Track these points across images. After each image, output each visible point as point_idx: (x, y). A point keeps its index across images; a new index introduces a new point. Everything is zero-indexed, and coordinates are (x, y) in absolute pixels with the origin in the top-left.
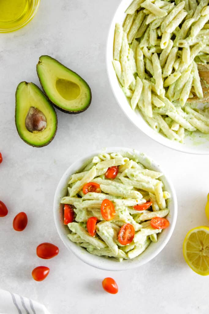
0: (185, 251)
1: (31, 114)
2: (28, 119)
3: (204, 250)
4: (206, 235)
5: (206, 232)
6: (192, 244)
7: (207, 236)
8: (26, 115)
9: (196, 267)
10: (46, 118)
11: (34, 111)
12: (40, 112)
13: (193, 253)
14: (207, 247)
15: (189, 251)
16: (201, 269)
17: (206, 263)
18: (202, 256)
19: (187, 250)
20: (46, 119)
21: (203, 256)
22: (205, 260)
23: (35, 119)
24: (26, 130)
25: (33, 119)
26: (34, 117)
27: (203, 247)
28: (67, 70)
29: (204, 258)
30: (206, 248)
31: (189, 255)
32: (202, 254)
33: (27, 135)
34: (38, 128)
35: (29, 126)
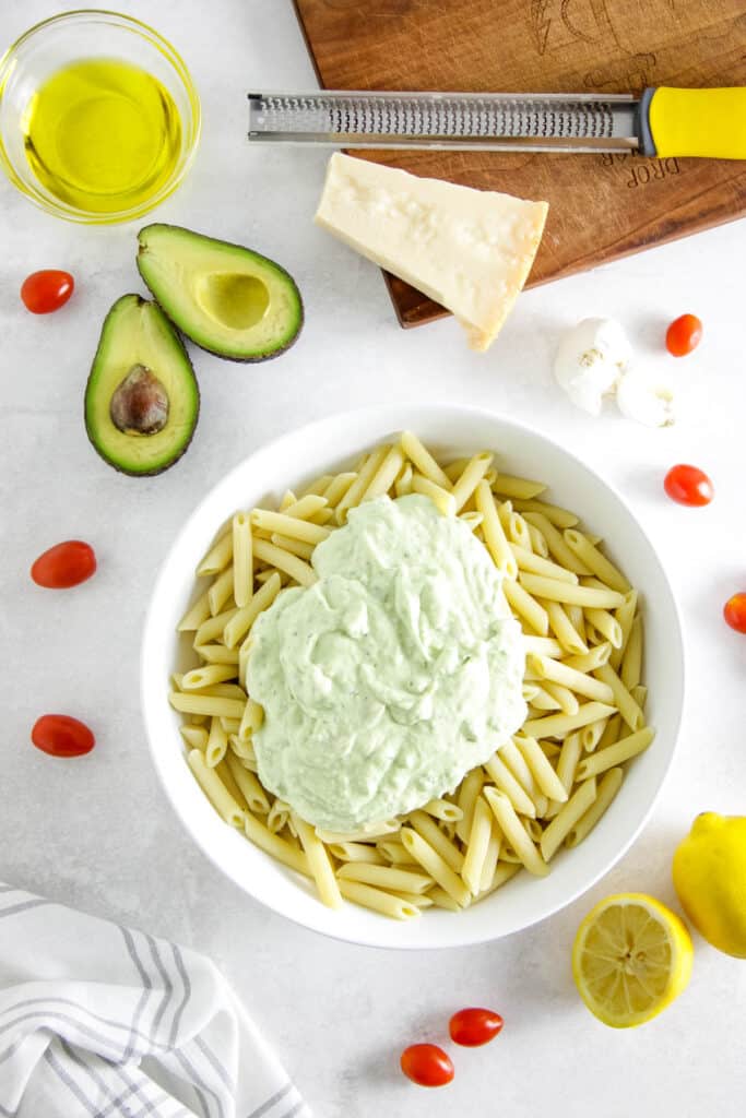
0: (580, 949)
1: (131, 382)
2: (119, 394)
3: (632, 959)
4: (648, 921)
6: (606, 934)
7: (649, 925)
8: (119, 382)
9: (597, 999)
10: (169, 403)
11: (142, 375)
12: (156, 382)
13: (599, 959)
15: (590, 952)
16: (608, 1008)
17: (628, 997)
18: (621, 973)
19: (587, 946)
20: (169, 406)
21: (625, 973)
22: (626, 986)
23: (140, 398)
24: (109, 420)
25: (135, 396)
26: (137, 393)
27: (630, 951)
28: (220, 247)
29: (625, 979)
30: (639, 955)
31: (585, 961)
32: (623, 966)
33: (107, 434)
34: (141, 423)
35: (118, 410)
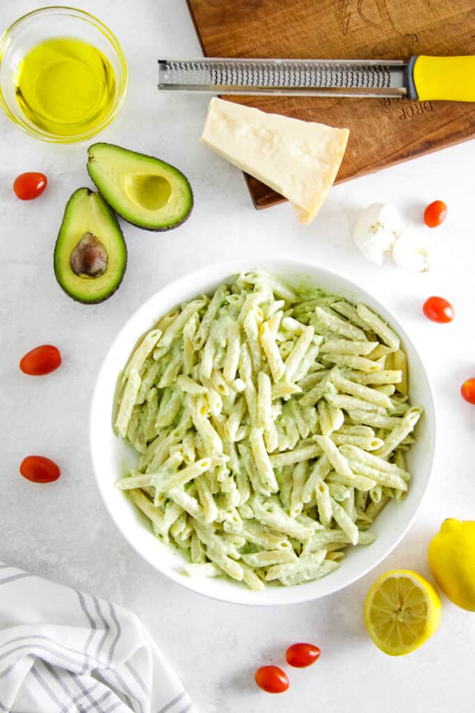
0: (369, 605)
1: (83, 244)
2: (76, 251)
3: (402, 611)
4: (412, 587)
5: (414, 582)
6: (386, 596)
7: (413, 590)
8: (76, 244)
9: (380, 637)
10: (107, 257)
11: (90, 239)
12: (99, 244)
13: (381, 612)
14: (408, 608)
15: (376, 607)
16: (387, 643)
17: (400, 636)
18: (396, 621)
19: (373, 604)
20: (107, 259)
21: (399, 622)
22: (398, 629)
23: (89, 254)
24: (69, 267)
26: (87, 251)
27: (401, 606)
28: (140, 157)
29: (398, 624)
31: (373, 613)
32: (397, 616)
34: (90, 270)
35: (75, 261)
